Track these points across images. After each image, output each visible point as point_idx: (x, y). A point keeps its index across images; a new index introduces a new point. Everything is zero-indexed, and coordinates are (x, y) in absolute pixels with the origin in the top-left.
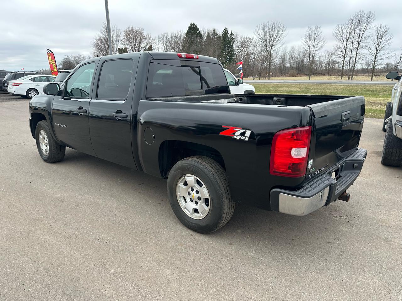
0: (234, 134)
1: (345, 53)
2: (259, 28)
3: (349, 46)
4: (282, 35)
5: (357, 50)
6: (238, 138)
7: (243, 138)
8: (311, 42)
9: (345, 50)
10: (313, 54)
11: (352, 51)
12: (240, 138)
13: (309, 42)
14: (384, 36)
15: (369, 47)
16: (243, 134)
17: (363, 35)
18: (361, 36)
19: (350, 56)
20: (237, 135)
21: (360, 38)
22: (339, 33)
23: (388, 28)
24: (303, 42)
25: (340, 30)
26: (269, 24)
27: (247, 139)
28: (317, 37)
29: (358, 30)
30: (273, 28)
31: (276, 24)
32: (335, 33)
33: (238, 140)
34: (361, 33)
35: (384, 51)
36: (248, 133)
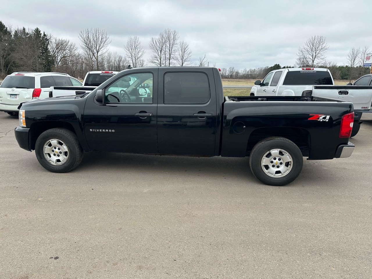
0: (319, 118)
1: (161, 62)
2: (84, 33)
3: (163, 56)
4: (106, 42)
5: (170, 60)
6: (322, 120)
7: (325, 120)
8: (132, 50)
9: (160, 59)
10: (135, 61)
11: (166, 61)
12: (323, 121)
13: (131, 50)
14: (185, 50)
15: (177, 59)
16: (324, 118)
17: (172, 48)
18: (171, 49)
19: (165, 64)
20: (321, 119)
21: (170, 51)
22: (153, 45)
23: (187, 44)
24: (126, 50)
25: (155, 43)
26: (93, 30)
27: (327, 121)
28: (137, 47)
29: (168, 44)
30: (97, 35)
31: (99, 31)
32: (151, 45)
33: (321, 121)
34: (171, 47)
35: (187, 62)
36: (328, 117)
